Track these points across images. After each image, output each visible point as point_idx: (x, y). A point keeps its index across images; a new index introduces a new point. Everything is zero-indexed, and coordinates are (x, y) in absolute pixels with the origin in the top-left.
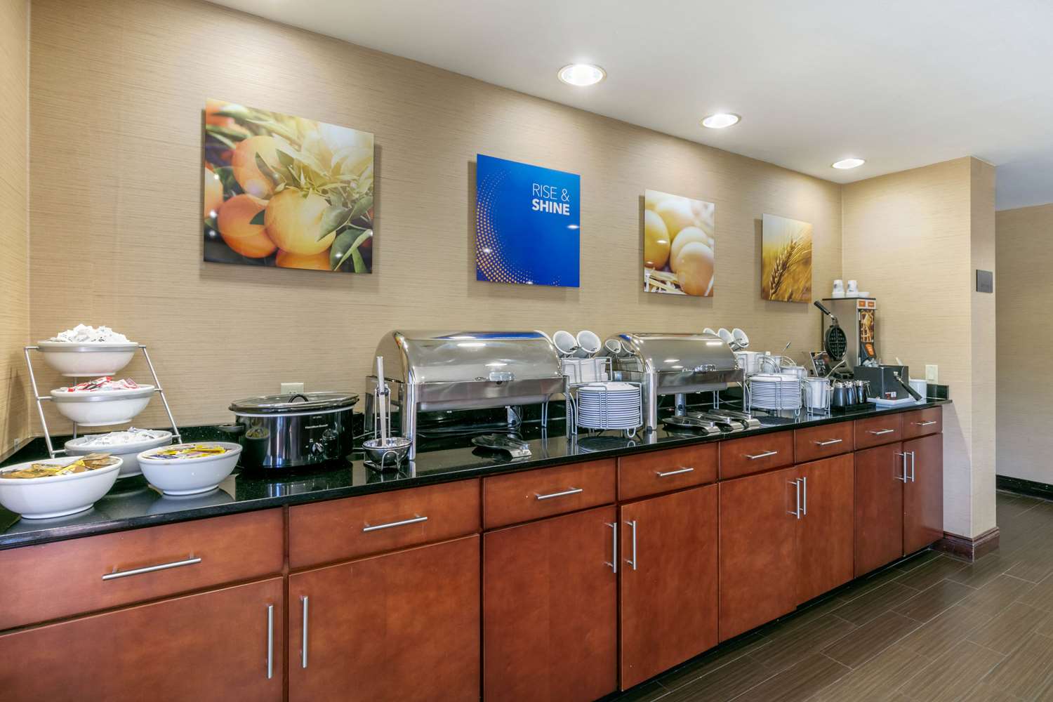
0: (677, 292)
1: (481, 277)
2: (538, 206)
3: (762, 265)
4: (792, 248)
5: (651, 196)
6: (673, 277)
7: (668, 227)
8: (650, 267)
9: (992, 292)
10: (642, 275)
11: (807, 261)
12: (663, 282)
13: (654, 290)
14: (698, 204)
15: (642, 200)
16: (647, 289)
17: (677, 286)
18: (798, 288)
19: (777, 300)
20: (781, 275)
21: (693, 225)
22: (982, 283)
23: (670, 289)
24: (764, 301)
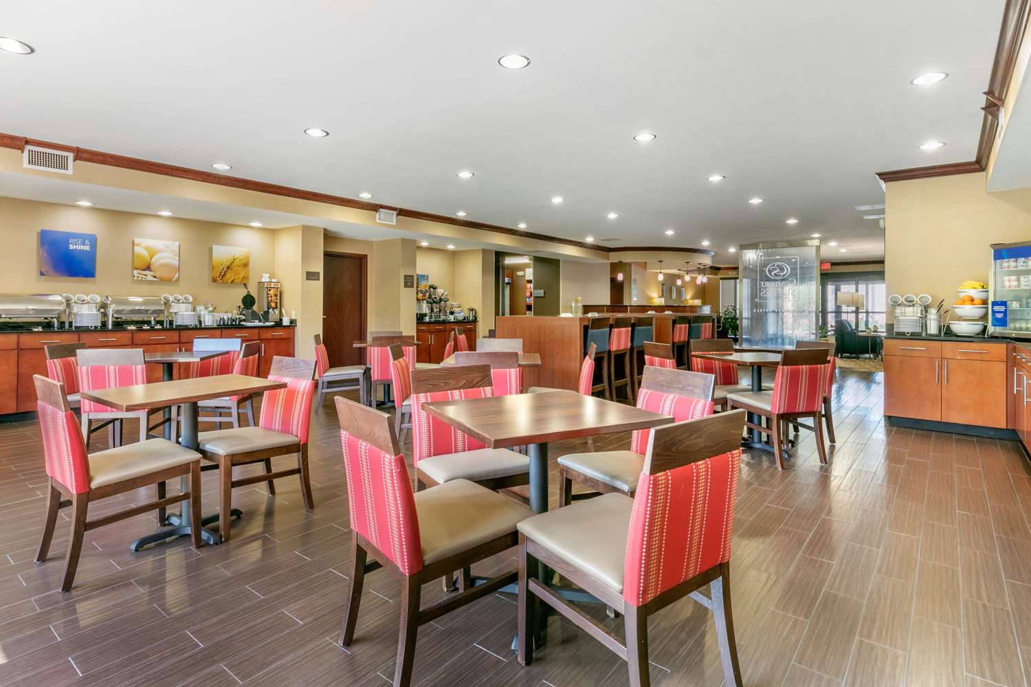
0: (155, 279)
1: (42, 274)
2: (71, 247)
3: (213, 268)
4: (234, 260)
5: (137, 240)
6: (152, 273)
7: (149, 253)
8: (137, 269)
9: (319, 279)
10: (133, 272)
11: (246, 265)
12: (146, 275)
13: (140, 279)
14: (168, 243)
15: (133, 241)
16: (136, 278)
17: (154, 277)
18: (239, 278)
19: (223, 283)
20: (226, 272)
21: (165, 251)
22: (311, 276)
23: (150, 278)
24: (214, 283)
